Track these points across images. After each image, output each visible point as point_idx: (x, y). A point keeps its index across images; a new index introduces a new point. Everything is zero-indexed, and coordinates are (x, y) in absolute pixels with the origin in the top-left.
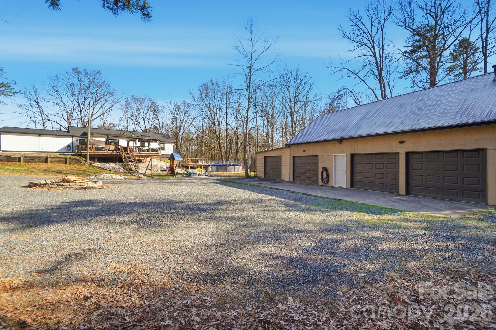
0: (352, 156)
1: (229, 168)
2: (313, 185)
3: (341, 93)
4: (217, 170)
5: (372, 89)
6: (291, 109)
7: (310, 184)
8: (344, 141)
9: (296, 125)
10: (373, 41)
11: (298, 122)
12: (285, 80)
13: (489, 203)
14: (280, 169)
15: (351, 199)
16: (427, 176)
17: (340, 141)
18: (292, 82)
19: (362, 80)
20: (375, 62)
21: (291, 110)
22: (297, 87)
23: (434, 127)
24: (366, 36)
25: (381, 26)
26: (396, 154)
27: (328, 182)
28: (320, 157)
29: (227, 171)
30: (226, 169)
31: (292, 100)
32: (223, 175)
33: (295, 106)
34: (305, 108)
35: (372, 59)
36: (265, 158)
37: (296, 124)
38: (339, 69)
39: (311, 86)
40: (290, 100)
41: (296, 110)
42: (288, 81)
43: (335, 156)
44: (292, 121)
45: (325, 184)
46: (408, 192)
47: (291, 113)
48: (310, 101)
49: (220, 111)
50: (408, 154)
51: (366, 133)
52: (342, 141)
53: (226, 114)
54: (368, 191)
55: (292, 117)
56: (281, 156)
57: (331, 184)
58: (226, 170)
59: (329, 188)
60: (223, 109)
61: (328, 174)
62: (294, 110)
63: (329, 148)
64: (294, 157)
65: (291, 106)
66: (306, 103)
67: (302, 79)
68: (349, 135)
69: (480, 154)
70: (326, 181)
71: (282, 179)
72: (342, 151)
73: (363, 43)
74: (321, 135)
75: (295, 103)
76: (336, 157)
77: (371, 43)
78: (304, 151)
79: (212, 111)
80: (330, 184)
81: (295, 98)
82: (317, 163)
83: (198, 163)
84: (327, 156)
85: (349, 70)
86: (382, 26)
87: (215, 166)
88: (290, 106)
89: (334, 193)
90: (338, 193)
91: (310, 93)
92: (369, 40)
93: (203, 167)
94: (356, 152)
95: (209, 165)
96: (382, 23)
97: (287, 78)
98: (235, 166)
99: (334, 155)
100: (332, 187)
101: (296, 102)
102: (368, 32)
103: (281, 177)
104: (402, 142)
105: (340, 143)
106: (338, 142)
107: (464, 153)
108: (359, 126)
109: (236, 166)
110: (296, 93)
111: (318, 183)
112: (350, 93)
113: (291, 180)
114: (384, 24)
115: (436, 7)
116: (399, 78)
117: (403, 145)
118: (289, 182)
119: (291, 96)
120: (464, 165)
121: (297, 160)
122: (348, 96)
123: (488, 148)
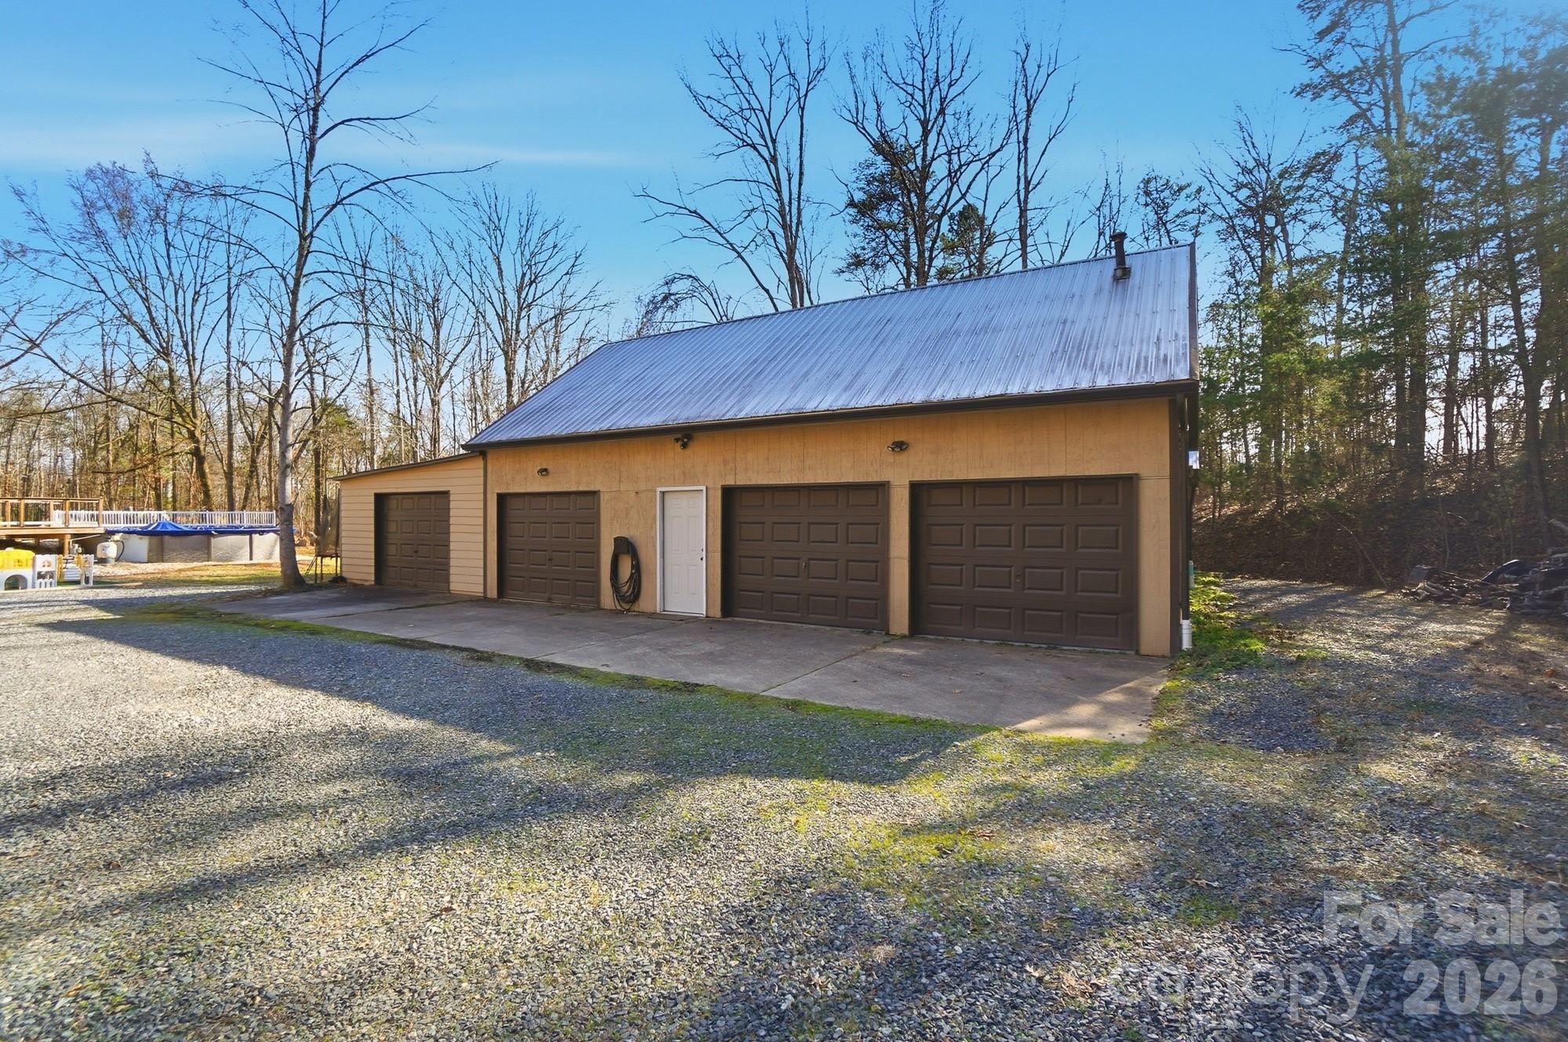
0: (730, 496)
1: (220, 543)
2: (582, 611)
3: (674, 288)
4: (158, 555)
5: (767, 291)
6: (507, 330)
7: (566, 607)
8: (696, 435)
9: (523, 387)
10: (774, 141)
11: (530, 378)
12: (487, 221)
13: (1144, 650)
14: (446, 545)
15: (737, 680)
16: (1025, 567)
17: (686, 435)
18: (512, 235)
19: (740, 255)
20: (777, 205)
21: (507, 334)
22: (527, 254)
23: (1002, 395)
24: (753, 120)
25: (799, 99)
26: (881, 489)
27: (635, 596)
28: (604, 499)
29: (213, 556)
30: (208, 547)
31: (511, 296)
32: (182, 576)
33: (519, 320)
34: (558, 335)
35: (770, 197)
36: (380, 499)
37: (523, 383)
38: (674, 209)
39: (577, 258)
40: (503, 294)
41: (523, 335)
42: (495, 228)
43: (663, 493)
44: (509, 374)
45: (627, 606)
46: (917, 628)
47: (507, 342)
48: (573, 309)
49: (195, 301)
50: (917, 490)
51: (775, 408)
52: (690, 437)
53: (225, 318)
54: (788, 628)
55: (509, 359)
56: (446, 494)
57: (650, 601)
58: (206, 552)
59: (642, 621)
60: (211, 297)
61: (637, 567)
62: (518, 332)
63: (641, 463)
64: (502, 498)
65: (505, 317)
66: (560, 315)
67: (547, 228)
68: (714, 413)
69: (1120, 489)
70: (631, 592)
71: (454, 587)
72: (688, 477)
73: (745, 138)
74: (612, 411)
75: (521, 309)
76: (667, 497)
77: (767, 146)
78: (544, 471)
79: (153, 300)
80: (644, 605)
81: (519, 291)
82: (592, 521)
83: (43, 523)
84: (633, 494)
85: (702, 218)
86: (802, 100)
87: (143, 533)
88: (502, 319)
89: (664, 649)
90: (678, 645)
91: (576, 280)
92: (763, 136)
93: (68, 540)
94: (742, 480)
95: (110, 533)
96: (803, 92)
97: (494, 215)
98: (256, 537)
99: (659, 489)
100: (653, 615)
101: (524, 306)
102: (762, 111)
103: (448, 582)
104: (900, 446)
105: (685, 446)
106: (677, 440)
107: (1080, 487)
108: (750, 385)
109: (262, 533)
110: (524, 275)
111: (598, 602)
112: (706, 294)
113: (493, 593)
114: (806, 95)
115: (927, 92)
116: (836, 272)
117: (903, 457)
118: (483, 601)
119: (505, 283)
120: (1080, 529)
121: (515, 510)
122: (696, 302)
123: (1144, 473)
